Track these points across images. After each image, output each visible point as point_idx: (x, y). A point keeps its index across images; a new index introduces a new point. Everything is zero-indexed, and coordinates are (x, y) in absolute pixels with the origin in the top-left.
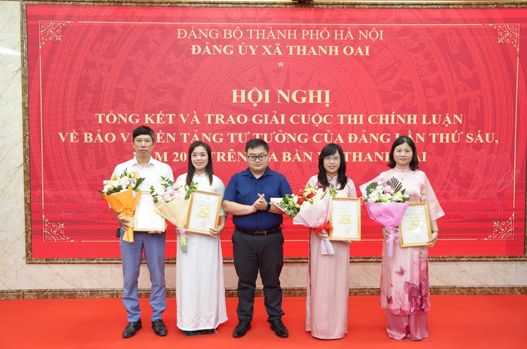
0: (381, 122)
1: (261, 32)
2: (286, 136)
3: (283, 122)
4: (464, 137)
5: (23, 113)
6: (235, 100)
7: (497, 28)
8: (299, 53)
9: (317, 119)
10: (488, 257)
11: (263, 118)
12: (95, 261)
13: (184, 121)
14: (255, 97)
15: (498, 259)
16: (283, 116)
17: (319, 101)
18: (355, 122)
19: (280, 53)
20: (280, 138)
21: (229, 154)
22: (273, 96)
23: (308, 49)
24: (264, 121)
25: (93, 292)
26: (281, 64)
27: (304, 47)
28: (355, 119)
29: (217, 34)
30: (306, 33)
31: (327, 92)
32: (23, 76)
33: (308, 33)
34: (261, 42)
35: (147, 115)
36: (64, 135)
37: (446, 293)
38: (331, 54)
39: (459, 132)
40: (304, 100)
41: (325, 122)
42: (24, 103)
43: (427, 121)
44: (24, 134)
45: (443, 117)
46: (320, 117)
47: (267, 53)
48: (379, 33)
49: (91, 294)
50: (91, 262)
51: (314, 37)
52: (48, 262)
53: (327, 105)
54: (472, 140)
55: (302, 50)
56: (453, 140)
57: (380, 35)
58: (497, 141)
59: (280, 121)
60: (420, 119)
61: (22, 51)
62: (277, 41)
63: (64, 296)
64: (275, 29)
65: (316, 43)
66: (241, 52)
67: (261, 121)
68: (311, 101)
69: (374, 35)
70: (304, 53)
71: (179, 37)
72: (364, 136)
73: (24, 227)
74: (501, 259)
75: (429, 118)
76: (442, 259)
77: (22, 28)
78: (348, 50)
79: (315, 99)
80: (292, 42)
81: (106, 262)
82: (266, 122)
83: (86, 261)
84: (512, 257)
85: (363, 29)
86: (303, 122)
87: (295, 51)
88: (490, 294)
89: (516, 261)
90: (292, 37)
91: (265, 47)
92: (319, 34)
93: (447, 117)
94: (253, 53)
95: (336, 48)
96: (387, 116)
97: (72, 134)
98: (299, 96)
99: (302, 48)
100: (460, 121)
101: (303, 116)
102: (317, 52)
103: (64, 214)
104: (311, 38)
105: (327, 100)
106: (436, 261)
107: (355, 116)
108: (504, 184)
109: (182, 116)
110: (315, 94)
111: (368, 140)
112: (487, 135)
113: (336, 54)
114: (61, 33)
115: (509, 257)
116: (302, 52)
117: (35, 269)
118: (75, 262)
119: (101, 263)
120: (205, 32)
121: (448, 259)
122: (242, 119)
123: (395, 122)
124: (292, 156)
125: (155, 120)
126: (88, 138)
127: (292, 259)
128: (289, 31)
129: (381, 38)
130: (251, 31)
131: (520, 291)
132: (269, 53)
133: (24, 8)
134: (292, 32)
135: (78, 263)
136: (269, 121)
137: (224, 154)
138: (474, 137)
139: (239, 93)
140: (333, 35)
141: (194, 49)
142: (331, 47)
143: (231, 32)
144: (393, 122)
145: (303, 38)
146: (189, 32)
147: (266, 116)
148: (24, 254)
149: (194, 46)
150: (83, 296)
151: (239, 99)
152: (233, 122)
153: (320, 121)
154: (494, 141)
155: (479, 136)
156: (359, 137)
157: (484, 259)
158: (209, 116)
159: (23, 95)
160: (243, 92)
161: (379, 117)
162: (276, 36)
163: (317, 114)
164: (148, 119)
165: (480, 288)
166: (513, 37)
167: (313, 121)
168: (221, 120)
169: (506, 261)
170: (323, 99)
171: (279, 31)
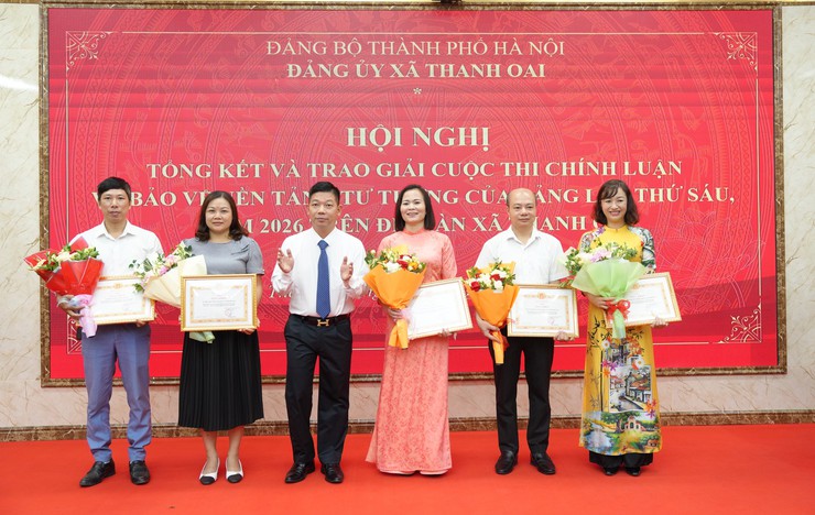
0: (565, 173)
1: (388, 45)
3: (421, 174)
4: (684, 194)
5: (41, 164)
6: (351, 143)
7: (726, 38)
8: (443, 75)
9: (471, 170)
10: (725, 369)
11: (393, 169)
13: (277, 174)
14: (380, 137)
15: (740, 371)
16: (421, 165)
17: (474, 143)
18: (527, 174)
19: (416, 75)
21: (344, 220)
22: (408, 136)
23: (456, 69)
24: (393, 173)
26: (417, 91)
27: (451, 66)
28: (529, 169)
29: (325, 49)
30: (452, 46)
31: (485, 130)
32: (41, 111)
33: (456, 46)
34: (389, 59)
35: (222, 166)
37: (666, 423)
38: (489, 75)
39: (677, 186)
40: (451, 142)
41: (483, 172)
42: (41, 150)
43: (631, 171)
44: (41, 195)
45: (654, 165)
46: (476, 167)
47: (396, 75)
48: (559, 45)
51: (465, 51)
52: (74, 384)
53: (486, 149)
54: (697, 197)
55: (448, 70)
56: (669, 198)
57: (560, 48)
58: (732, 199)
59: (417, 172)
60: (620, 168)
61: (41, 74)
62: (410, 58)
64: (408, 41)
65: (467, 60)
67: (389, 173)
68: (462, 143)
69: (551, 48)
70: (451, 75)
71: (269, 53)
73: (39, 332)
74: (744, 372)
75: (634, 167)
77: (41, 42)
78: (515, 71)
79: (468, 140)
80: (433, 59)
81: (161, 383)
82: (397, 175)
84: (761, 369)
85: (536, 39)
86: (451, 173)
87: (437, 71)
88: (729, 424)
89: (767, 373)
90: (433, 51)
91: (394, 66)
92: (472, 46)
93: (660, 165)
94: (377, 75)
95: (498, 66)
96: (573, 164)
98: (444, 139)
99: (447, 67)
100: (679, 171)
101: (451, 165)
102: (469, 73)
104: (461, 53)
105: (485, 142)
107: (527, 165)
108: (744, 260)
109: (273, 166)
110: (468, 133)
111: (546, 199)
112: (718, 190)
113: (498, 75)
114: (98, 49)
115: (756, 369)
116: (447, 73)
117: (54, 394)
120: (307, 45)
121: (667, 373)
122: (362, 170)
123: (585, 172)
125: (235, 173)
128: (429, 43)
129: (562, 53)
130: (374, 43)
131: (773, 419)
132: (401, 75)
133: (45, 13)
134: (433, 45)
136: (401, 172)
138: (700, 193)
139: (357, 133)
140: (492, 49)
141: (290, 70)
143: (344, 45)
144: (581, 173)
145: (449, 53)
146: (284, 45)
147: (397, 165)
148: (39, 373)
149: (291, 66)
151: (357, 141)
152: (349, 175)
153: (476, 172)
155: (706, 191)
157: (720, 372)
158: (314, 166)
159: (41, 138)
160: (363, 131)
161: (561, 165)
162: (410, 51)
163: (471, 162)
164: (224, 171)
165: (716, 415)
166: (749, 51)
167: (466, 172)
168: (331, 171)
169: (751, 374)
170: (480, 141)
171: (414, 44)
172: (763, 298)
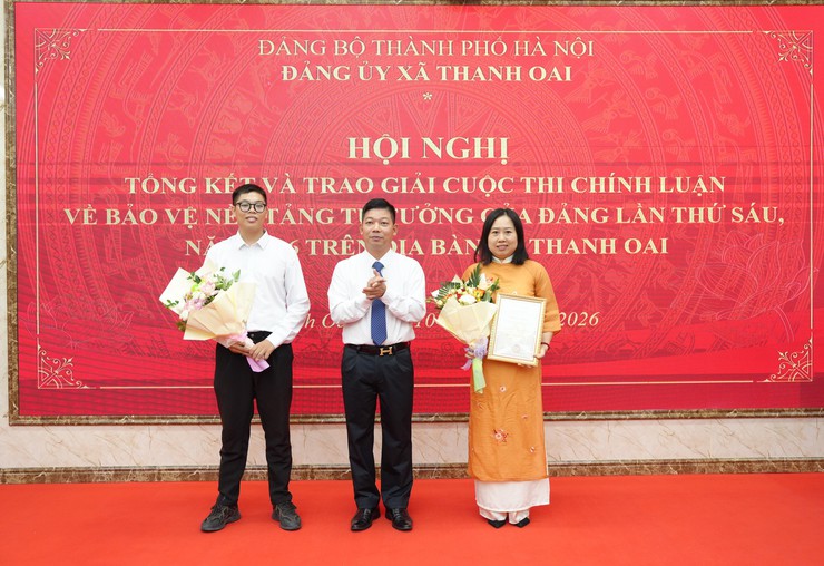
0: (593, 190)
1: (394, 44)
2: (437, 212)
3: (432, 190)
4: (728, 213)
5: (7, 177)
6: (353, 155)
7: (778, 37)
8: (456, 78)
9: (488, 185)
10: (771, 411)
11: (400, 183)
12: (123, 421)
13: (270, 189)
14: (386, 148)
15: (787, 413)
16: (431, 180)
17: (491, 155)
18: (551, 190)
19: (426, 78)
20: (427, 215)
21: (344, 242)
22: (416, 146)
23: (471, 72)
24: (400, 189)
25: (119, 472)
26: (428, 96)
27: (466, 69)
28: (551, 185)
29: (324, 49)
30: (467, 45)
31: (504, 141)
32: (8, 118)
33: (471, 45)
35: (208, 180)
36: (73, 214)
37: (703, 471)
38: (509, 78)
39: (720, 205)
40: (466, 154)
41: (500, 187)
42: (8, 162)
43: (668, 188)
44: (7, 212)
45: (694, 181)
46: (493, 181)
47: (404, 78)
48: (587, 46)
49: (115, 476)
50: (116, 421)
51: (482, 51)
52: (45, 422)
53: (504, 162)
54: (741, 218)
55: (462, 74)
56: (711, 218)
57: (589, 48)
58: (781, 220)
59: (426, 188)
60: (655, 185)
61: (7, 76)
62: (421, 59)
63: (72, 478)
64: (417, 39)
65: (484, 62)
66: (362, 77)
67: (395, 189)
68: (478, 155)
69: (578, 48)
70: (466, 78)
71: (261, 53)
72: (564, 212)
73: (6, 365)
74: (793, 414)
75: (670, 183)
76: (695, 415)
77: (6, 41)
78: (538, 74)
79: (484, 152)
80: (445, 60)
81: (141, 421)
82: (404, 190)
83: (107, 421)
84: (811, 411)
85: (561, 39)
86: (465, 188)
87: (450, 74)
88: (775, 472)
89: (818, 416)
90: (446, 51)
91: (401, 68)
92: (490, 45)
93: (700, 181)
94: (383, 78)
95: (518, 69)
96: (602, 180)
97: (86, 212)
98: (457, 148)
99: (461, 70)
100: (722, 187)
101: (465, 180)
102: (486, 76)
103: (71, 342)
104: (477, 54)
105: (504, 154)
106: (686, 418)
107: (550, 180)
108: (794, 289)
109: (265, 180)
110: (485, 143)
111: (572, 219)
112: (766, 210)
113: (518, 78)
114: (71, 49)
115: (806, 411)
116: (461, 77)
117: (24, 433)
118: (90, 422)
119: (133, 424)
120: (303, 45)
121: (705, 415)
122: (365, 185)
123: (616, 188)
124: (447, 246)
125: (223, 188)
126: (112, 217)
127: (449, 416)
128: (441, 42)
129: (591, 54)
130: (379, 42)
132: (409, 78)
133: (11, 8)
134: (445, 44)
135: (95, 424)
136: (409, 188)
137: (335, 243)
138: (746, 213)
139: (359, 143)
140: (511, 49)
141: (285, 72)
142: (509, 69)
143: (345, 44)
144: (612, 190)
145: (464, 54)
146: (277, 44)
147: (404, 180)
148: (6, 409)
149: (285, 68)
150: (103, 478)
151: (359, 152)
152: (350, 191)
153: (493, 187)
154: (777, 220)
155: (753, 211)
156: (558, 213)
157: (765, 414)
158: (311, 180)
159: (7, 148)
160: (366, 141)
161: (589, 180)
162: (420, 51)
163: (487, 177)
164: (210, 187)
165: (759, 462)
166: (804, 52)
167: (481, 187)
168: (330, 187)
169: (801, 416)
170: (497, 152)
171: (424, 42)
172: (815, 331)
